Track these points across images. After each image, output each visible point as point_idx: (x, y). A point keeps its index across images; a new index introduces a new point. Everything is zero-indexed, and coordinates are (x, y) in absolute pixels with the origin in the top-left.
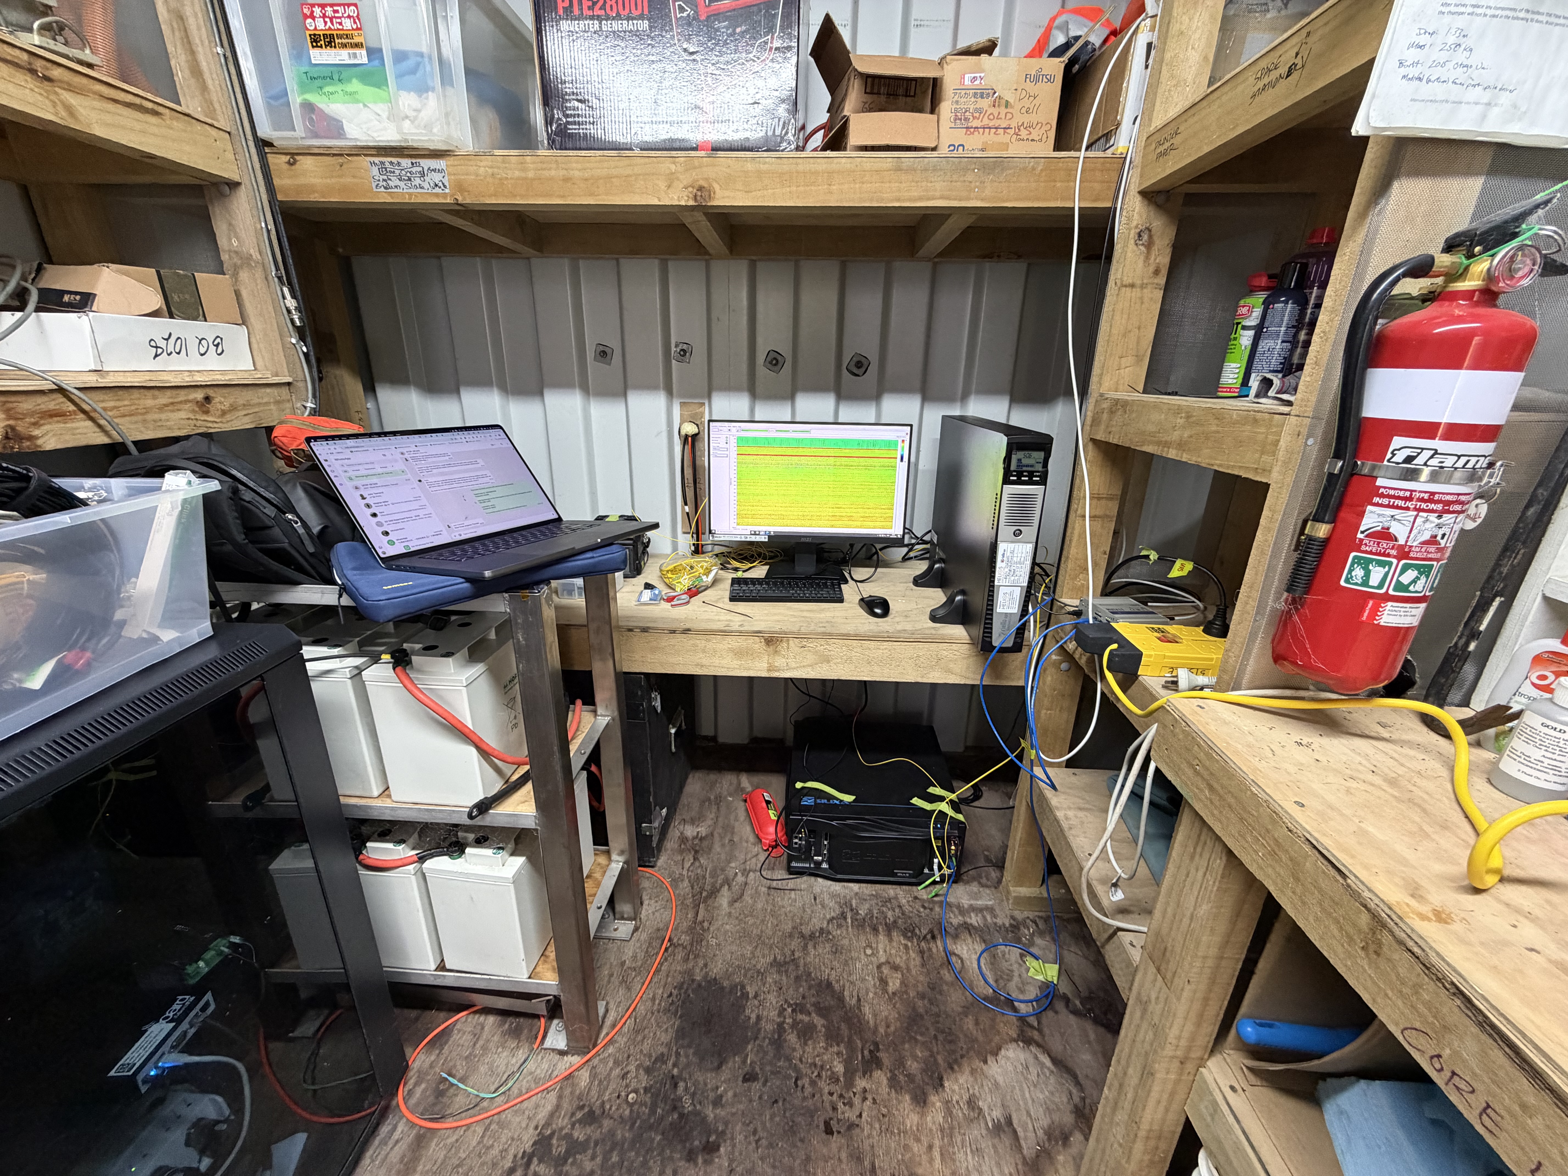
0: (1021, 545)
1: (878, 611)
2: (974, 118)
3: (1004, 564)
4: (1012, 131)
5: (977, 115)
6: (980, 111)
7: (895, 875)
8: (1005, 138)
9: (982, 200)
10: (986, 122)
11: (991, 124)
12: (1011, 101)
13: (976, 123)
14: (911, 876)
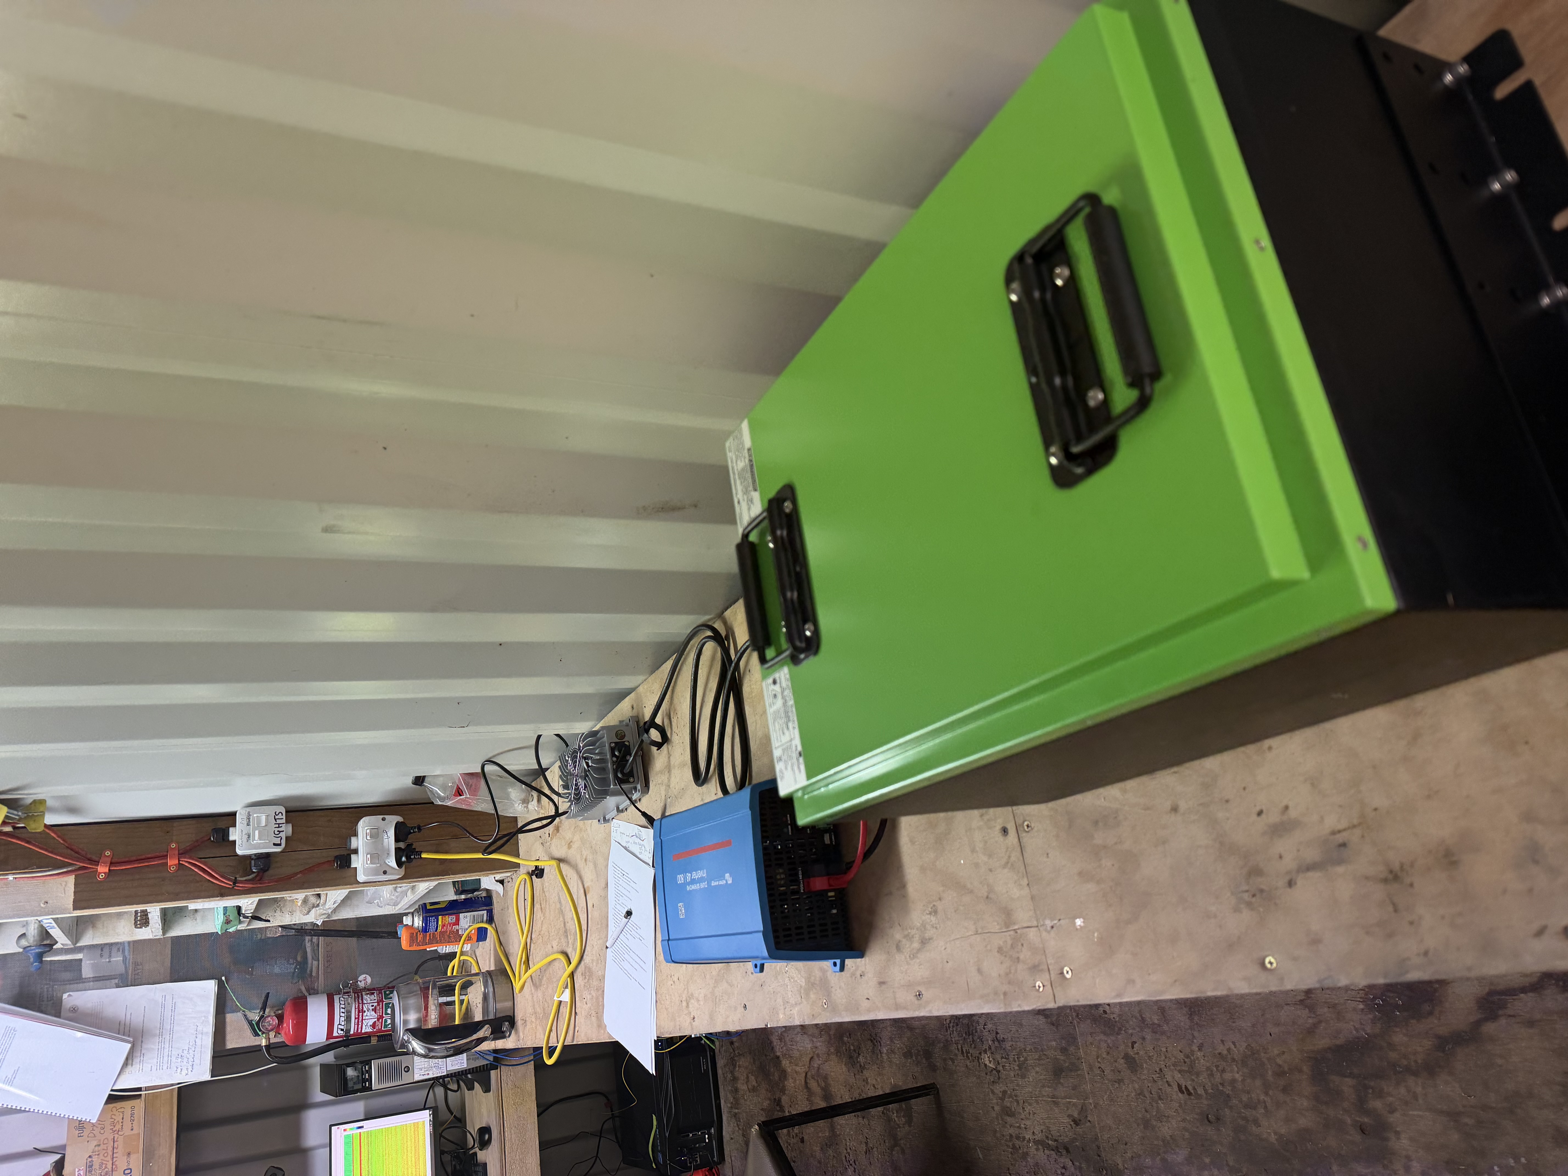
0: (415, 1064)
1: (487, 1137)
2: (106, 1168)
3: (431, 1073)
4: (116, 1136)
5: (104, 1166)
6: (101, 1164)
7: (706, 1071)
8: (121, 1139)
9: (171, 1154)
10: (109, 1158)
11: (111, 1153)
12: (95, 1143)
13: (109, 1166)
14: (705, 1057)
